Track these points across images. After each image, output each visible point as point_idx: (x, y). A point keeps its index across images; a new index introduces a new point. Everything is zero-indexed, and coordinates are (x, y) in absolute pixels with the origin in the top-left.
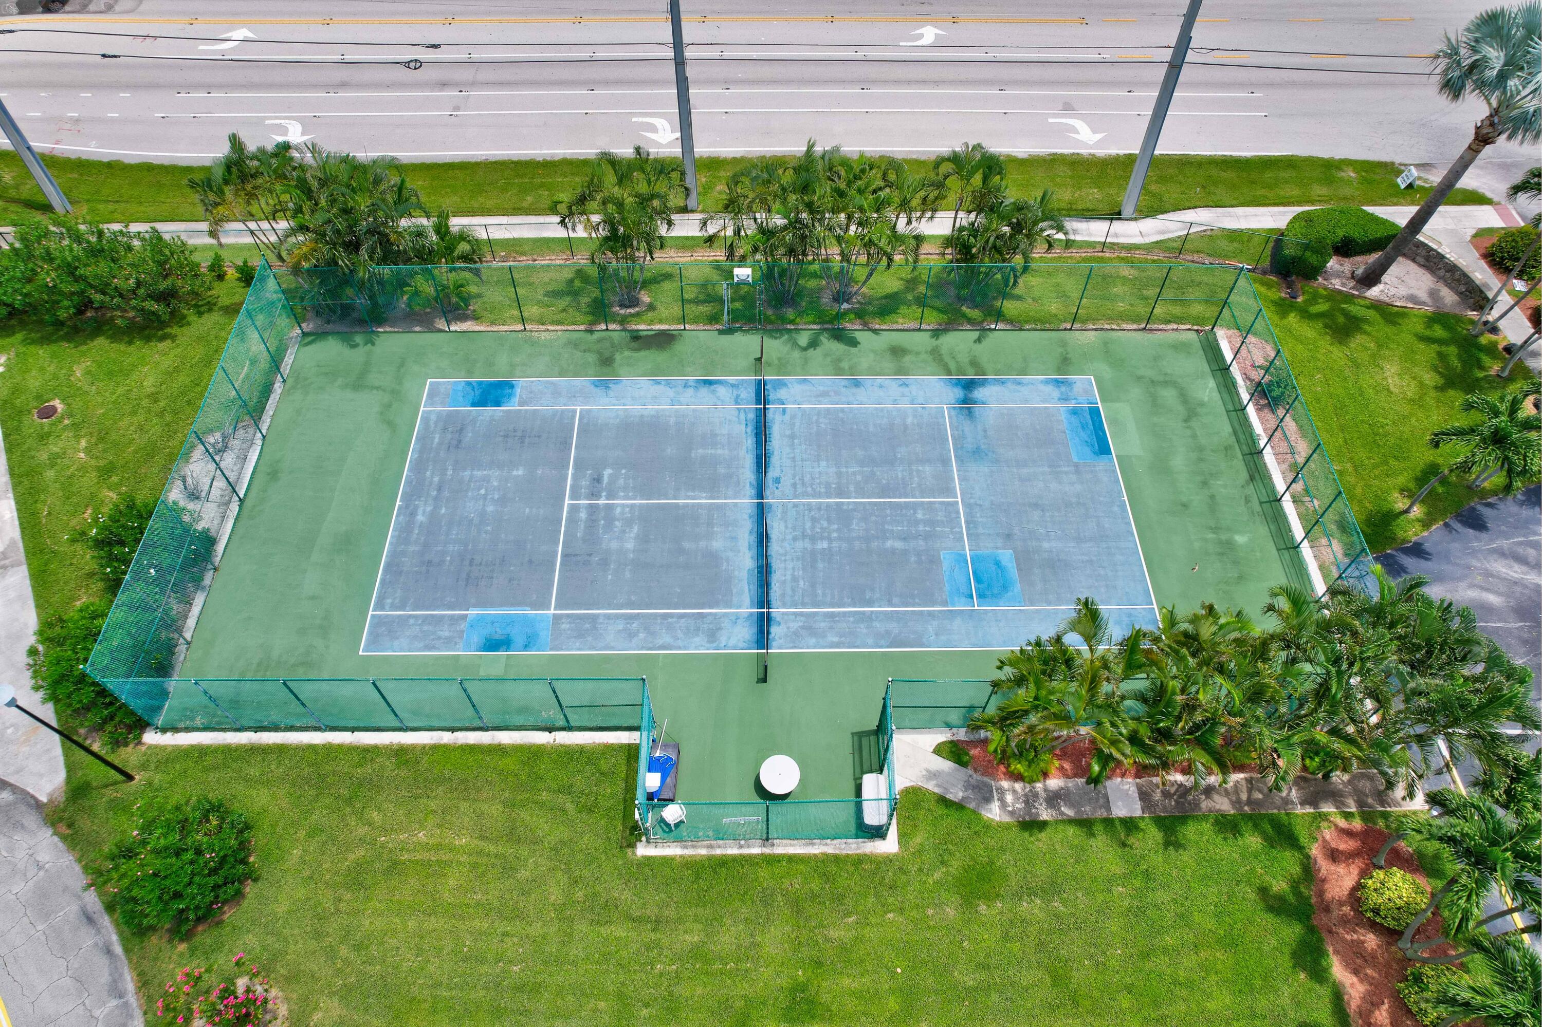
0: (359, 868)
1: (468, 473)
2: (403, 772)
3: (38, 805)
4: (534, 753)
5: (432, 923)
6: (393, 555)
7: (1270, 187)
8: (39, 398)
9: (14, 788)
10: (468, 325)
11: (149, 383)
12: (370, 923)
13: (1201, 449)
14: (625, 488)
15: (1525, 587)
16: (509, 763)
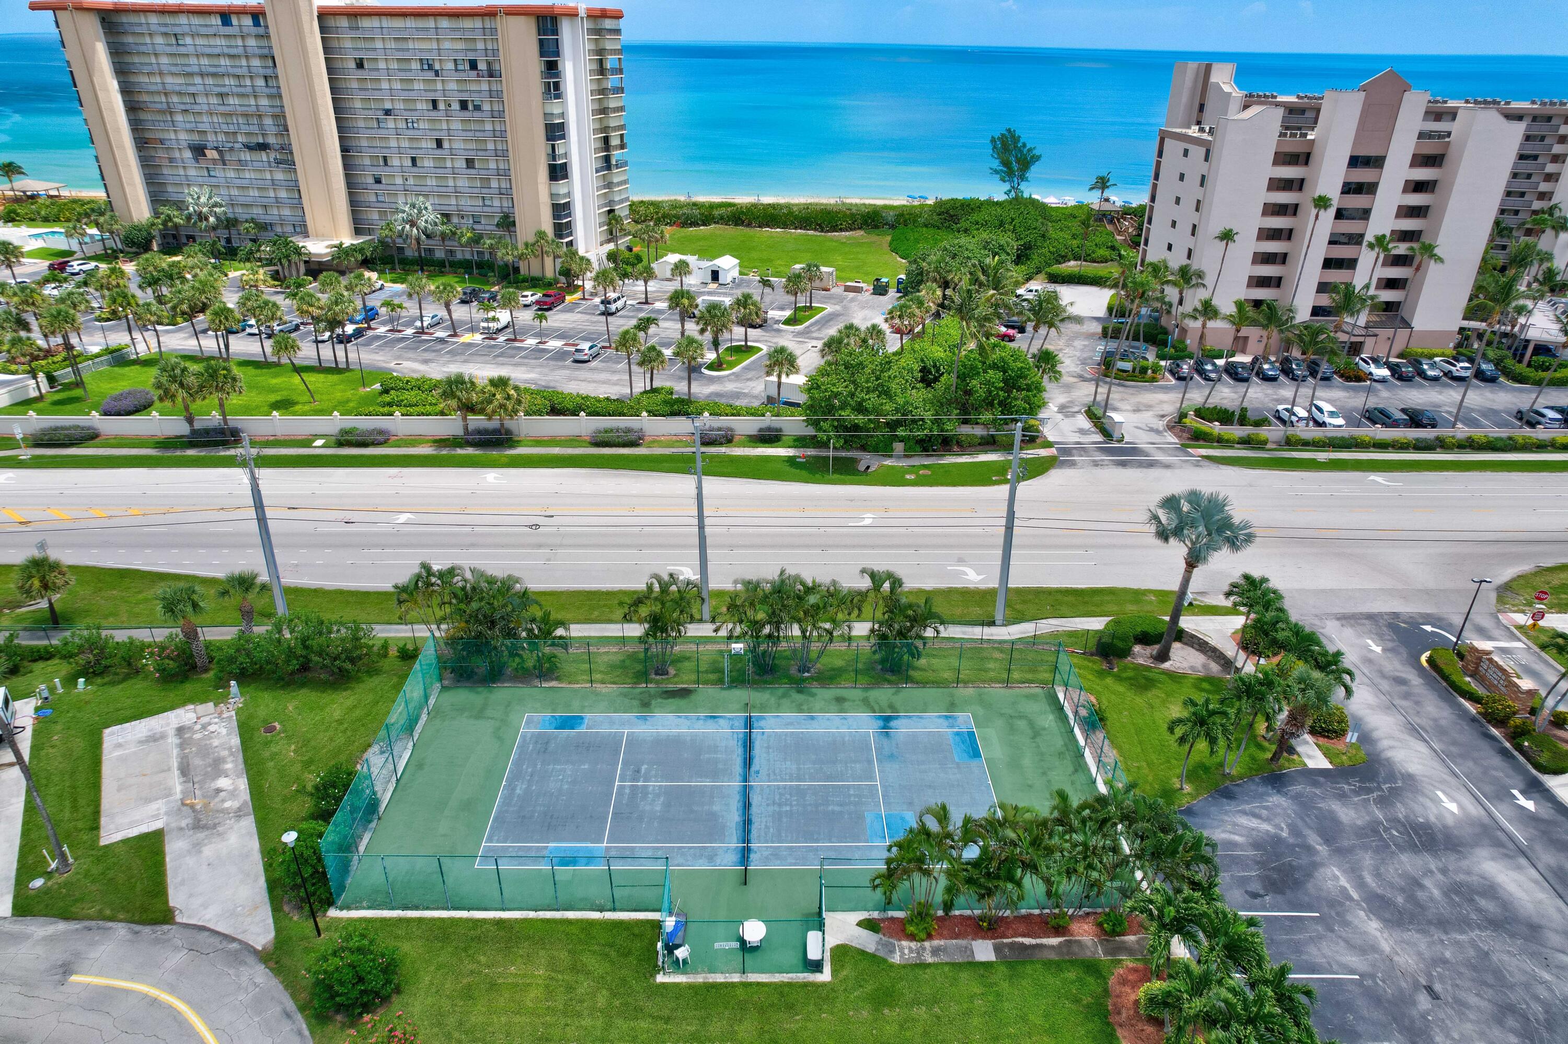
0: (469, 987)
1: (551, 767)
2: (502, 933)
3: (255, 952)
4: (591, 923)
5: (517, 1019)
6: (499, 812)
7: (1097, 605)
8: (264, 721)
9: (240, 942)
10: (553, 684)
11: (337, 715)
12: (475, 1019)
13: (1042, 754)
14: (656, 776)
15: (1259, 831)
16: (574, 930)
